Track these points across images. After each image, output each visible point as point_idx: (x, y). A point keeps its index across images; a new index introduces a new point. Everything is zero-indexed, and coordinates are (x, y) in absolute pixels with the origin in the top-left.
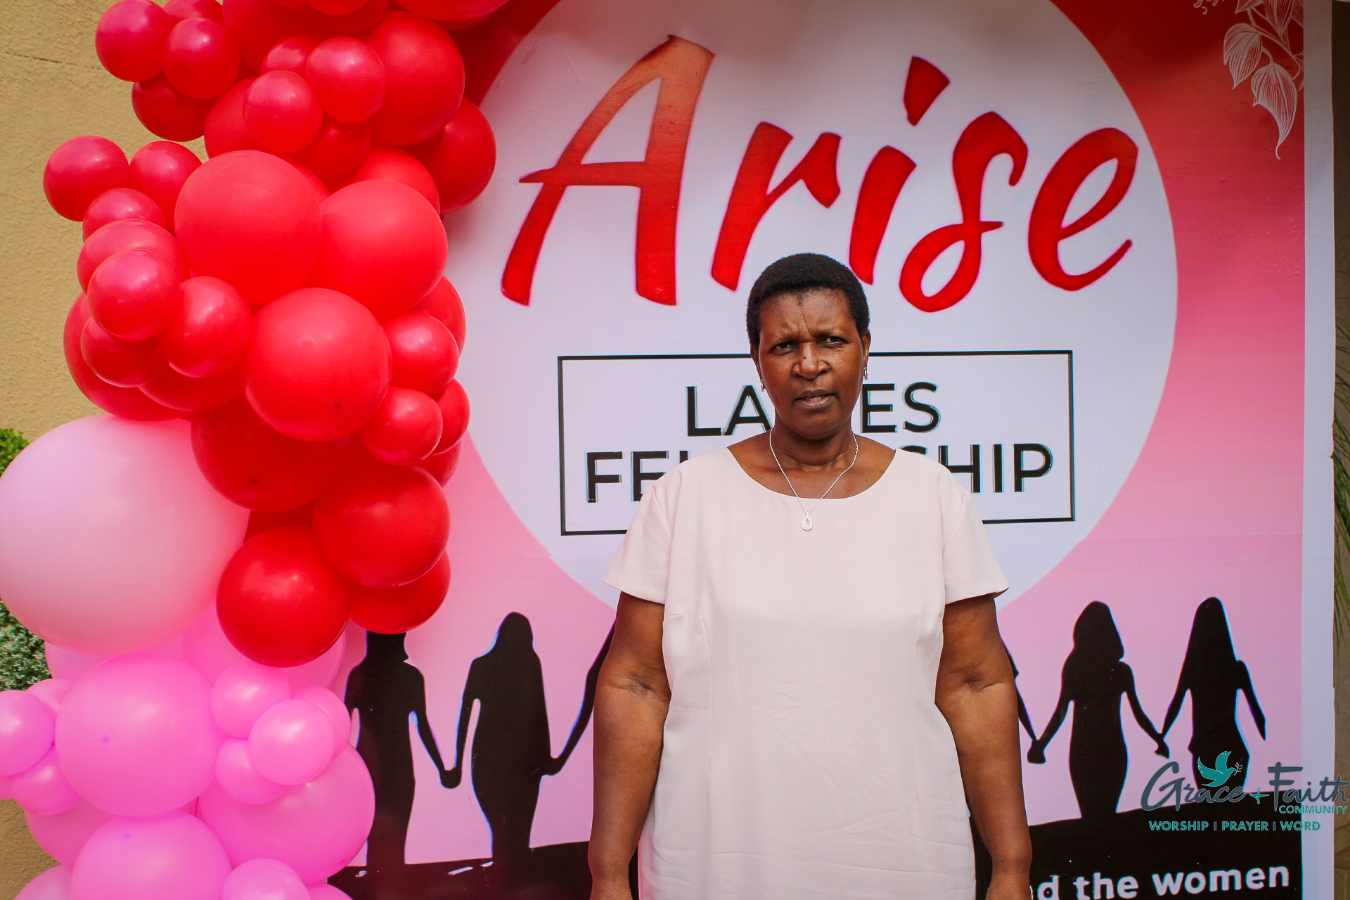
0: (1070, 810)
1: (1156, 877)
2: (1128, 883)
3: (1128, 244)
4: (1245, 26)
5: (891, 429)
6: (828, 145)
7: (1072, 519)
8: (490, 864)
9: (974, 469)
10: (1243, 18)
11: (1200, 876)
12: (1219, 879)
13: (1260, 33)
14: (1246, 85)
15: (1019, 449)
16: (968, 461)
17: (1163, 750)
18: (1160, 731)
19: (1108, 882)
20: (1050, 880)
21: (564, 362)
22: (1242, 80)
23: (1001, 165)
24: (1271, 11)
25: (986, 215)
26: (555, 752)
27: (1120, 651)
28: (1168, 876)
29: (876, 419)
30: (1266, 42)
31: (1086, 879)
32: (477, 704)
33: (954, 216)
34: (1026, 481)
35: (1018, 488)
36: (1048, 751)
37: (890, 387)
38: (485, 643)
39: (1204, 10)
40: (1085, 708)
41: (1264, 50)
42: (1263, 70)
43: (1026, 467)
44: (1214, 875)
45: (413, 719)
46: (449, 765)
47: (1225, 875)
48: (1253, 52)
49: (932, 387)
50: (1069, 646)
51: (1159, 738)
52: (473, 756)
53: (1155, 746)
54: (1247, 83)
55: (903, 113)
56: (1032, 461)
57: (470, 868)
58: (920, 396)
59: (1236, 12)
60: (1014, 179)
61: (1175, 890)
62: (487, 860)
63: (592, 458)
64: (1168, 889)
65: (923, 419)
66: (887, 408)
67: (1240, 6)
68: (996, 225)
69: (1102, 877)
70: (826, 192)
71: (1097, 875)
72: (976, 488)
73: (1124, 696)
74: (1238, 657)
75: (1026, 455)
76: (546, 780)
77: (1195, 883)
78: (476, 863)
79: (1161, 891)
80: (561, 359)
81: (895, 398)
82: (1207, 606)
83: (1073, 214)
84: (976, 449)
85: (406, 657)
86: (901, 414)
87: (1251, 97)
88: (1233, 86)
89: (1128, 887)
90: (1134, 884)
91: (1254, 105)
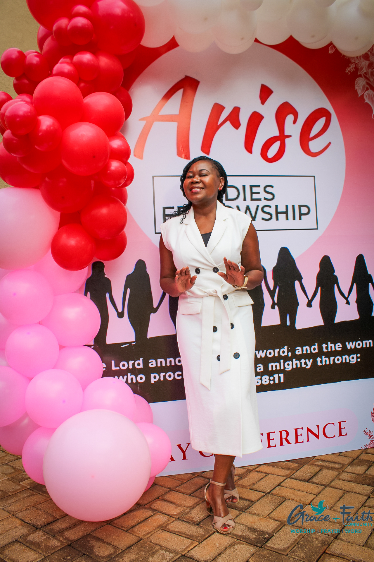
0: (320, 322)
1: (347, 343)
2: (339, 345)
3: (330, 143)
4: (361, 78)
5: (260, 200)
6: (236, 111)
7: (317, 229)
8: (135, 343)
9: (286, 213)
10: (360, 76)
11: (360, 342)
12: (366, 343)
13: (366, 81)
14: (362, 96)
15: (300, 206)
16: (284, 210)
17: (348, 303)
18: (347, 296)
19: (333, 345)
20: (315, 345)
21: (154, 177)
22: (361, 94)
23: (290, 118)
24: (369, 74)
25: (287, 133)
26: (155, 306)
27: (334, 271)
28: (351, 343)
29: (255, 196)
30: (367, 83)
31: (326, 344)
32: (129, 290)
33: (277, 133)
34: (303, 217)
35: (300, 219)
36: (313, 303)
37: (259, 186)
38: (131, 269)
39: (349, 73)
40: (324, 289)
41: (367, 86)
42: (367, 92)
43: (302, 212)
44: (364, 342)
45: (108, 295)
46: (120, 310)
47: (368, 342)
48: (364, 87)
49: (272, 187)
50: (318, 270)
51: (346, 299)
52: (128, 307)
53: (345, 301)
54: (363, 95)
55: (259, 101)
56: (304, 210)
57: (128, 345)
58: (268, 189)
59: (359, 74)
60: (295, 122)
61: (353, 347)
62: (134, 342)
63: (165, 209)
64: (351, 347)
65: (270, 196)
66: (258, 193)
67: (360, 72)
68: (289, 136)
69: (331, 344)
70: (236, 125)
71: (329, 343)
72: (287, 219)
73: (336, 285)
74: (369, 273)
75: (302, 208)
76: (152, 315)
77: (359, 345)
78: (130, 343)
79: (349, 348)
80: (153, 177)
81: (261, 190)
82: (359, 257)
83: (313, 133)
84: (287, 206)
85: (105, 275)
86: (263, 195)
87: (364, 100)
88: (358, 96)
89: (339, 347)
90: (341, 346)
91: (365, 102)
